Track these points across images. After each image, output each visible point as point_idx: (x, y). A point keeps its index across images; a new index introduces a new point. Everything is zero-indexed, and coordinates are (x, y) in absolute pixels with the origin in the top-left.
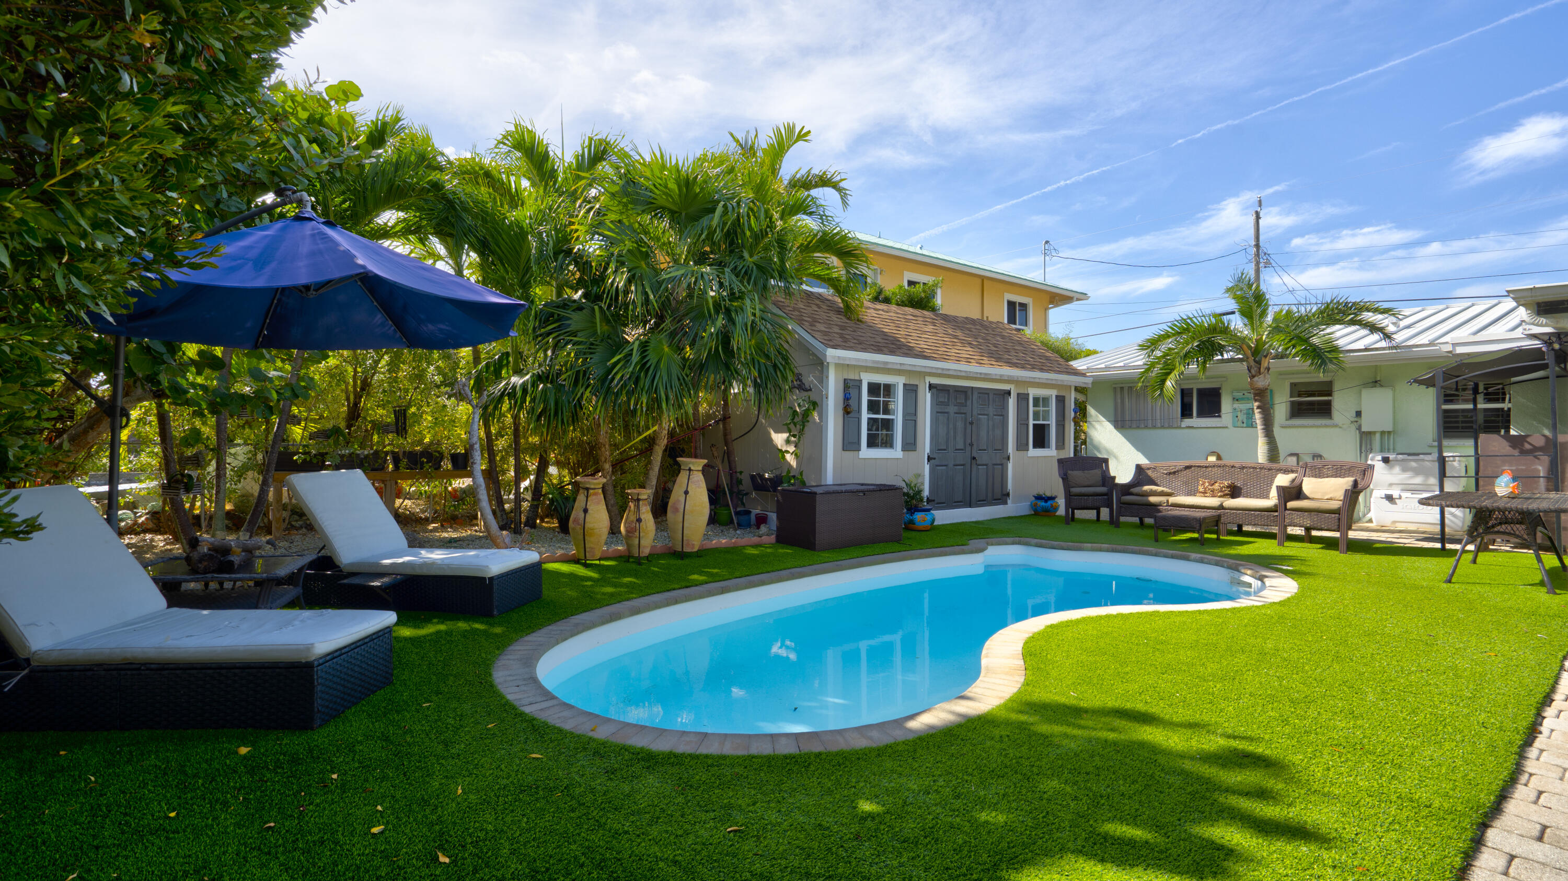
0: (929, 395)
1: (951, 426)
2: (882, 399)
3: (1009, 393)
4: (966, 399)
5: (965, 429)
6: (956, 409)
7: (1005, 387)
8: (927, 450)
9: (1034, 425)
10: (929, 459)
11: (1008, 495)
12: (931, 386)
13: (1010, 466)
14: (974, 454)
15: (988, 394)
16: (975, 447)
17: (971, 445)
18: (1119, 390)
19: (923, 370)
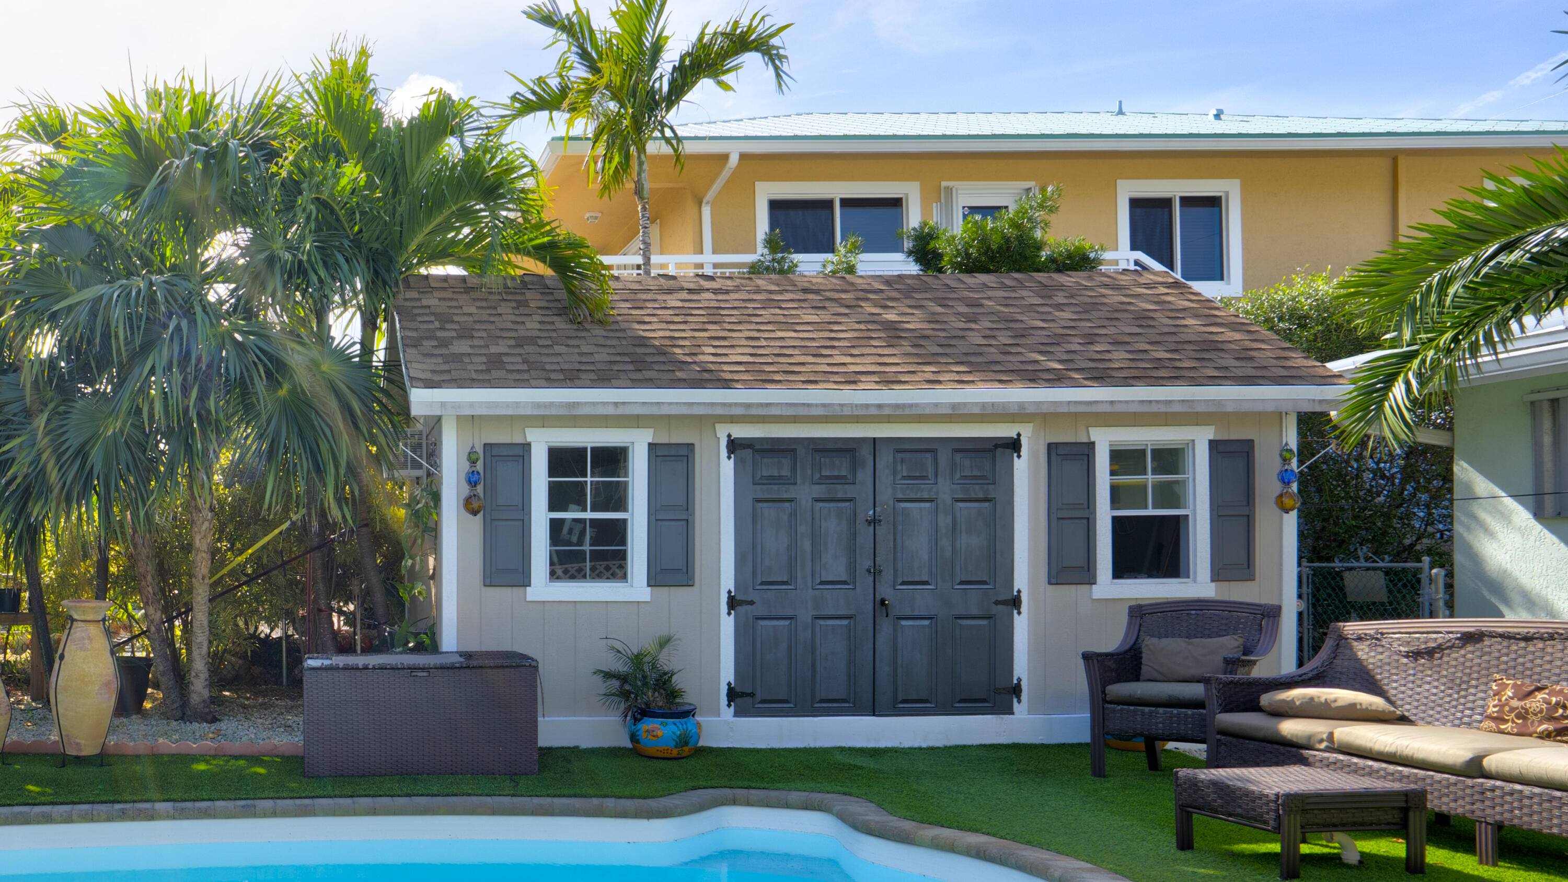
0: (727, 467)
1: (803, 529)
2: (589, 479)
3: (1014, 445)
4: (854, 468)
5: (854, 536)
6: (819, 491)
7: (1005, 431)
8: (728, 582)
9: (1117, 522)
10: (733, 603)
11: (1016, 690)
12: (734, 445)
13: (1021, 625)
14: (885, 591)
15: (933, 451)
16: (887, 576)
17: (875, 572)
18: (1546, 406)
19: (709, 411)
